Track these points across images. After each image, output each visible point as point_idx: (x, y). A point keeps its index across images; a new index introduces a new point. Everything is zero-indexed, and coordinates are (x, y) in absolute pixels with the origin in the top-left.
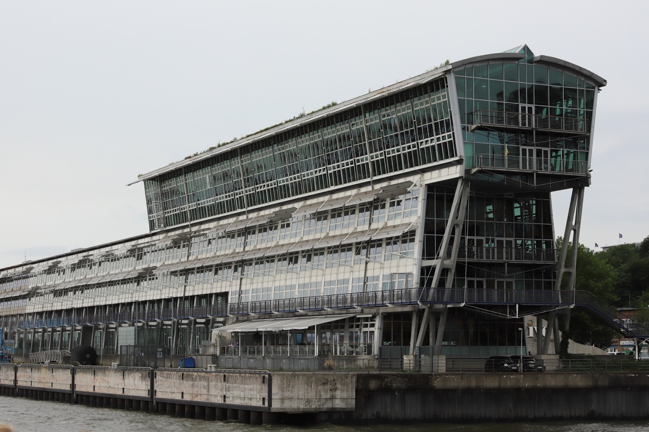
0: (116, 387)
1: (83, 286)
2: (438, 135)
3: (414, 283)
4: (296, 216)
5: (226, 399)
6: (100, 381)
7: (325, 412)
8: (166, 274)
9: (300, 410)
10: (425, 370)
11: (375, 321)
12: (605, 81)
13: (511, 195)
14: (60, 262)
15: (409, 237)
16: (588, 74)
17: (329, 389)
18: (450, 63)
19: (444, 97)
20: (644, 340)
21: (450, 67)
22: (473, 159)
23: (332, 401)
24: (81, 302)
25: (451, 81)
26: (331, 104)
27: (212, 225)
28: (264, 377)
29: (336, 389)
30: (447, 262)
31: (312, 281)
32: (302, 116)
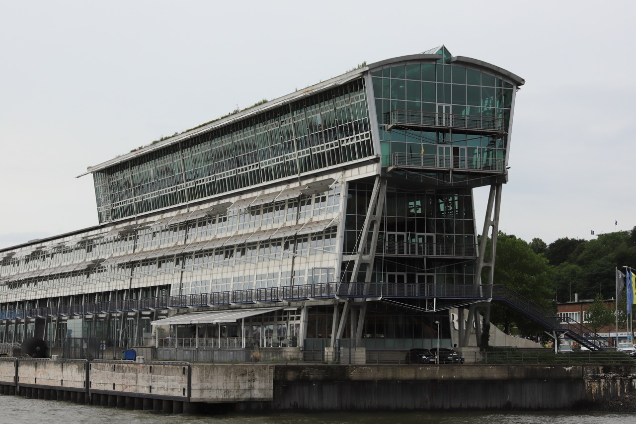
0: (55, 378)
1: (36, 278)
2: (357, 134)
3: (335, 278)
4: (232, 210)
5: (152, 390)
6: (41, 373)
7: (244, 402)
8: (113, 265)
9: (219, 400)
10: (344, 362)
11: (300, 314)
12: (523, 80)
13: (433, 192)
14: (14, 253)
15: (330, 232)
16: (506, 74)
17: (247, 380)
18: (367, 64)
19: (362, 97)
20: (563, 332)
21: (367, 68)
22: (390, 158)
23: (251, 392)
24: (34, 294)
25: (369, 82)
26: (262, 102)
27: (156, 218)
28: (184, 368)
29: (254, 380)
30: (366, 258)
31: (246, 275)
32: (236, 112)
